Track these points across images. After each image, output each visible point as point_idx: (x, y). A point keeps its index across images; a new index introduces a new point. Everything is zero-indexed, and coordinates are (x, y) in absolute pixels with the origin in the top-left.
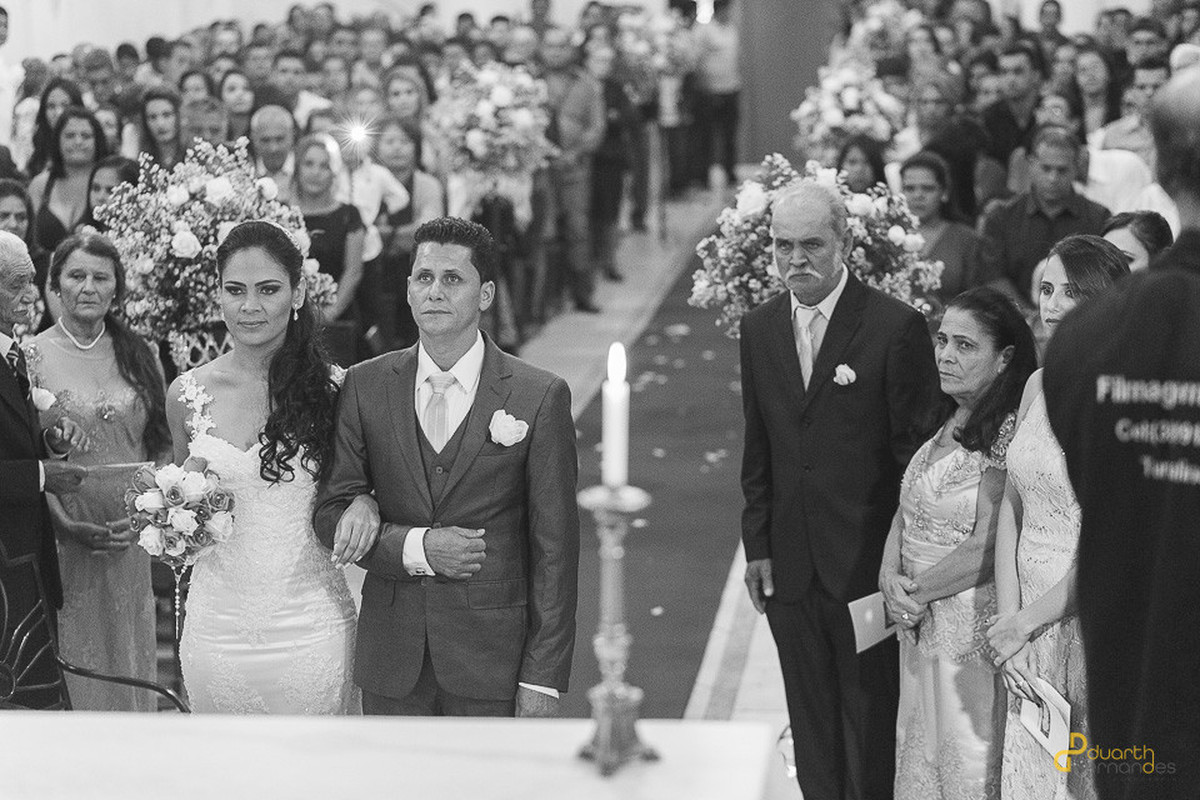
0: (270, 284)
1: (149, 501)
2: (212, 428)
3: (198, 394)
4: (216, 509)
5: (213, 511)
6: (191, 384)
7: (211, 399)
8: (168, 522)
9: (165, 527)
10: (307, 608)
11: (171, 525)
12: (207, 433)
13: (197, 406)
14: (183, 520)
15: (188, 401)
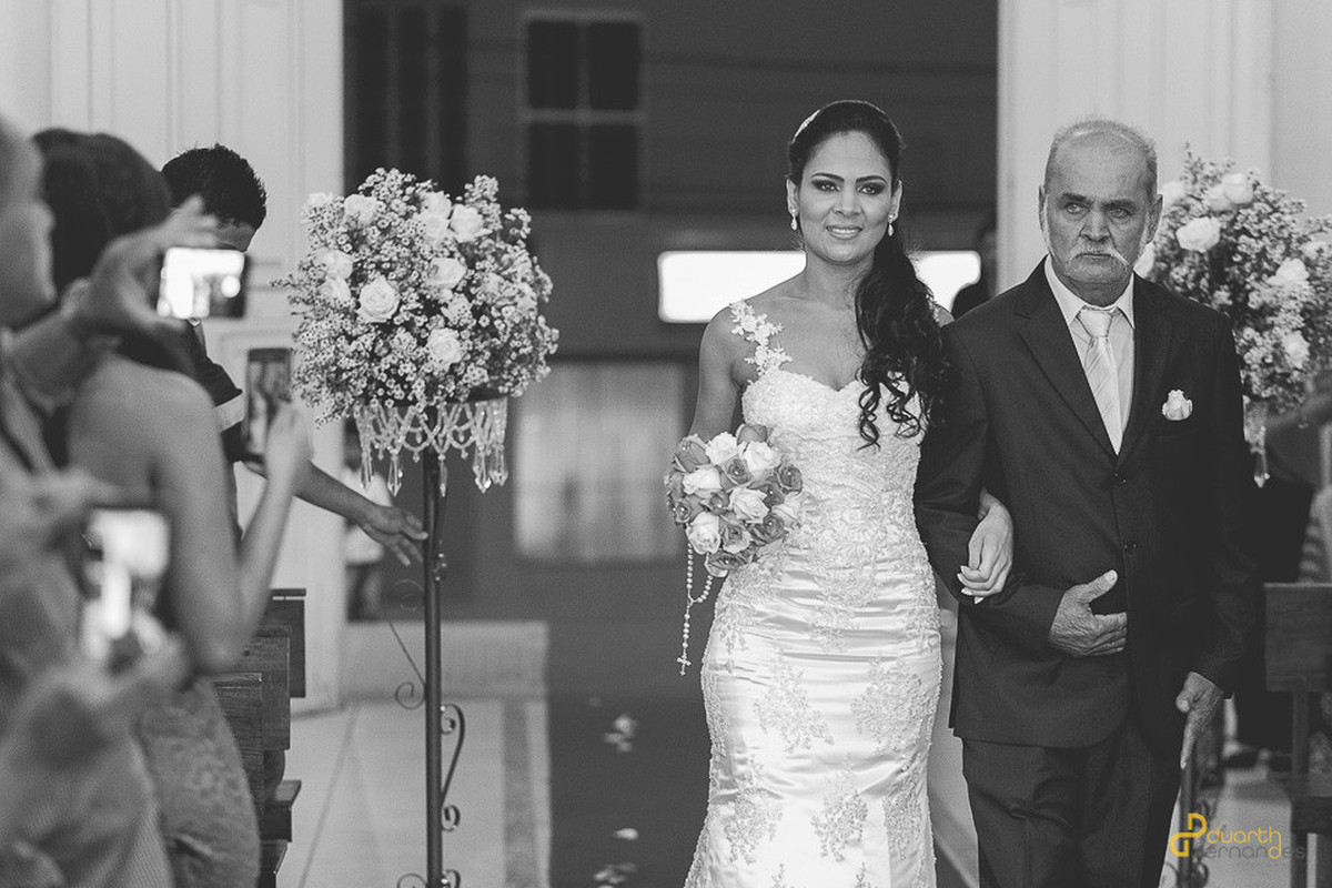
0: (874, 181)
1: (703, 481)
2: (787, 362)
4: (788, 488)
5: (785, 491)
6: (747, 313)
7: (778, 328)
8: (730, 507)
9: (726, 512)
10: (899, 608)
11: (733, 511)
12: (781, 368)
13: (761, 338)
14: (748, 503)
15: (747, 333)
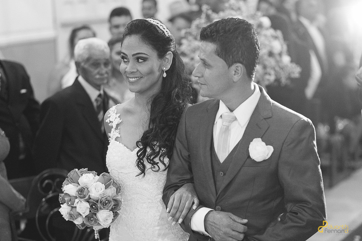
2: (118, 137)
3: (116, 118)
7: (120, 121)
12: (115, 140)
13: (114, 125)
15: (111, 122)
